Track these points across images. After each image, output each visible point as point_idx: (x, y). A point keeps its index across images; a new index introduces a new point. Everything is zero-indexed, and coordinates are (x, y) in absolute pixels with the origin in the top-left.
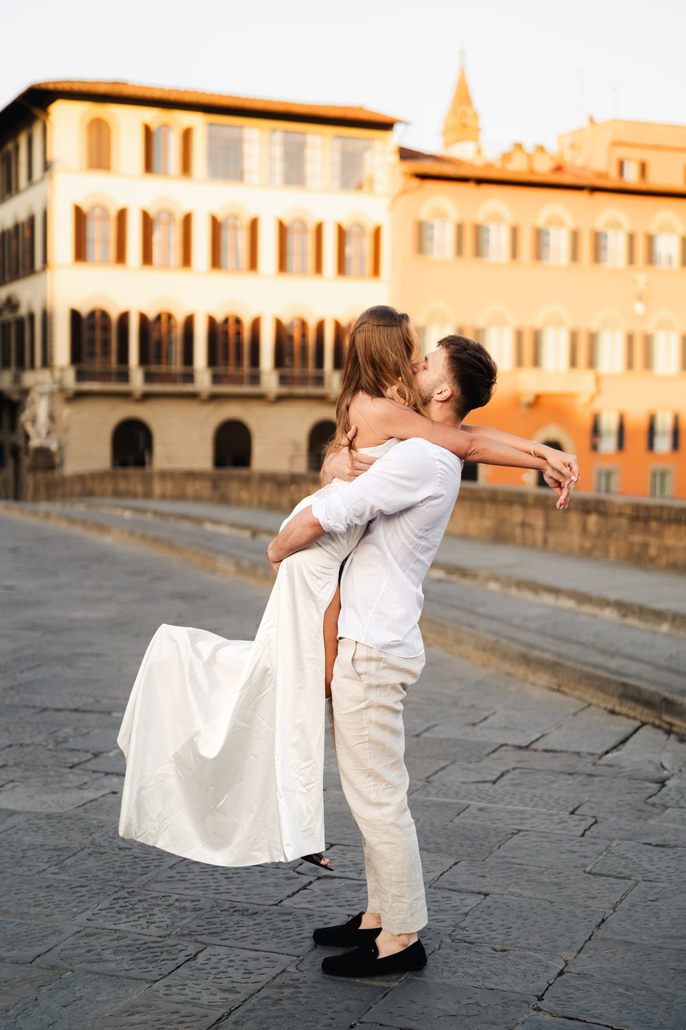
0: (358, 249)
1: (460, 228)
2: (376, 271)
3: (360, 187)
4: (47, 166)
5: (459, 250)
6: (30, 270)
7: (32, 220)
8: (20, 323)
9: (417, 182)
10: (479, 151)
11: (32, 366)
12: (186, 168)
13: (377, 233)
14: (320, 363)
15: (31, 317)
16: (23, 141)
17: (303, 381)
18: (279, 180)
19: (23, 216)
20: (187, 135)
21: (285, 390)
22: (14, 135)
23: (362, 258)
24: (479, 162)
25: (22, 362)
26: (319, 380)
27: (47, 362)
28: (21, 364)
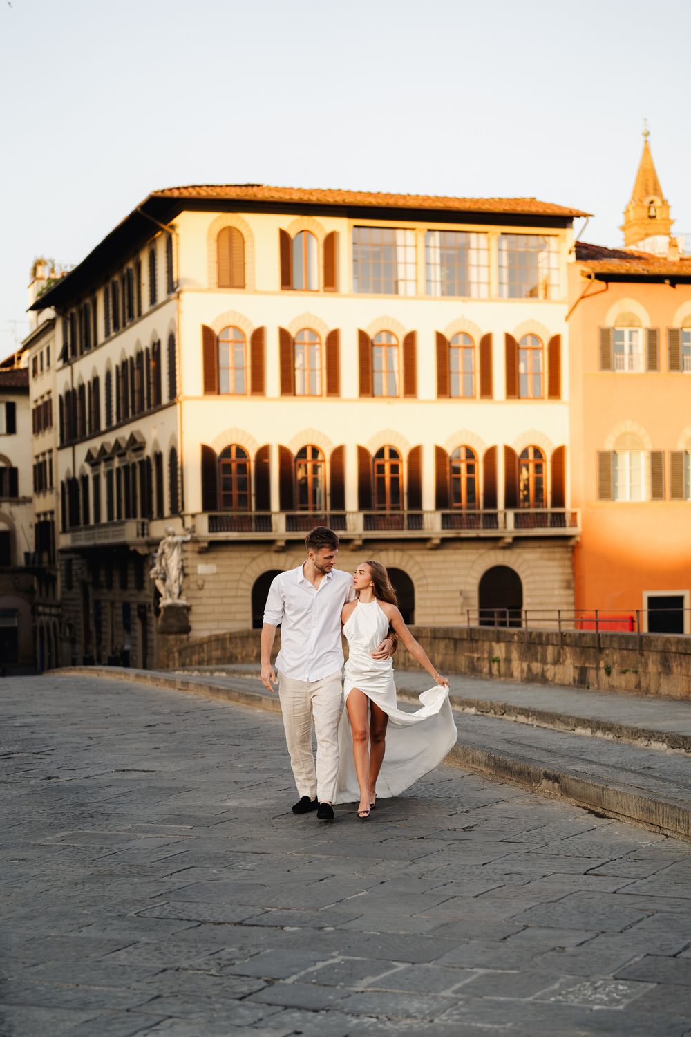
0: (533, 365)
1: (652, 334)
2: (554, 391)
3: (533, 293)
4: (172, 287)
5: (652, 363)
6: (157, 406)
7: (157, 345)
8: (145, 464)
9: (601, 285)
10: (673, 245)
11: (161, 516)
12: (330, 280)
13: (555, 343)
14: (491, 500)
15: (159, 457)
16: (144, 258)
17: (472, 521)
18: (437, 288)
19: (146, 344)
20: (330, 242)
21: (450, 534)
22: (136, 253)
23: (537, 374)
24: (674, 258)
25: (149, 512)
26: (491, 520)
27: (177, 510)
28: (147, 513)
